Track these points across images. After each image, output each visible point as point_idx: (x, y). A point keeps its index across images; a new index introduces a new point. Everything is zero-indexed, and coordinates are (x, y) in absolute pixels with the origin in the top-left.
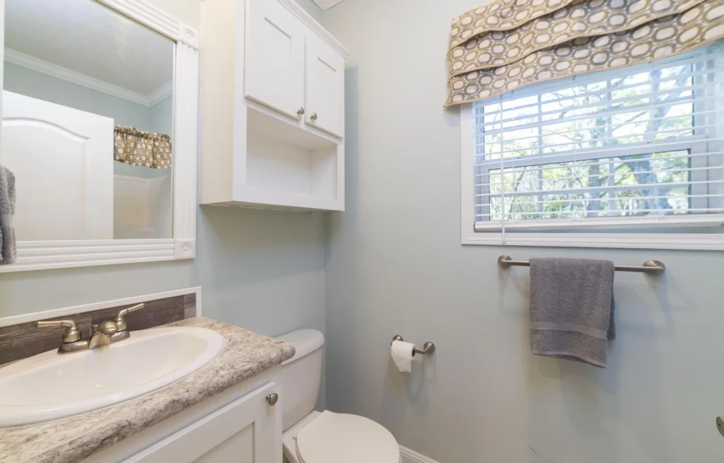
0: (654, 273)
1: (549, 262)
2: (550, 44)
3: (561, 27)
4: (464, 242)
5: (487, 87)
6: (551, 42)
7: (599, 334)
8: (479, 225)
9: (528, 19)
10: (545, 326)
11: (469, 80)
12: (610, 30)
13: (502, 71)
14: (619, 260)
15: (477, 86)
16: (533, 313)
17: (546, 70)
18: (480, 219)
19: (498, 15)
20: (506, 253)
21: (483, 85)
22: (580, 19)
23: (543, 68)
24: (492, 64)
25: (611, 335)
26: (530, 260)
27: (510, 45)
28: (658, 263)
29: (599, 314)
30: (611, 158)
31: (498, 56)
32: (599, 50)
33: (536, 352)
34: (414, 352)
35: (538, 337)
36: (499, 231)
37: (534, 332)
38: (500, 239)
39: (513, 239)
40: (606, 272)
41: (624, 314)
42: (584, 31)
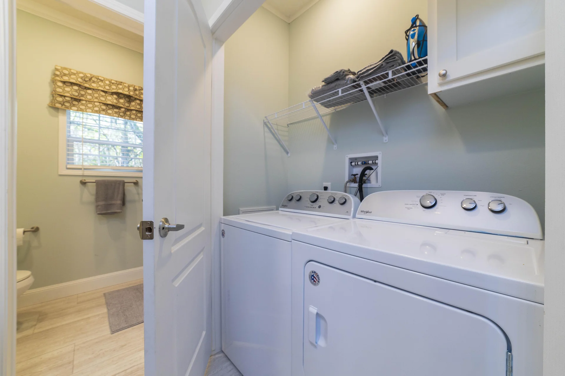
0: (136, 183)
2: (105, 102)
3: (109, 98)
4: (60, 173)
5: (76, 106)
6: (105, 101)
7: (119, 202)
8: (69, 166)
9: (96, 88)
10: (101, 203)
11: (66, 100)
12: (125, 107)
13: (84, 102)
14: (126, 180)
15: (70, 104)
16: (97, 199)
17: (104, 111)
18: (68, 163)
19: (83, 79)
20: (84, 178)
21: (74, 105)
22: (116, 99)
23: (102, 110)
24: (79, 97)
26: (96, 181)
27: (88, 93)
29: (120, 196)
31: (82, 95)
32: (122, 111)
33: (99, 213)
34: (24, 232)
35: (99, 207)
36: (81, 169)
37: (97, 206)
38: (81, 173)
39: (87, 173)
40: (122, 184)
42: (117, 103)
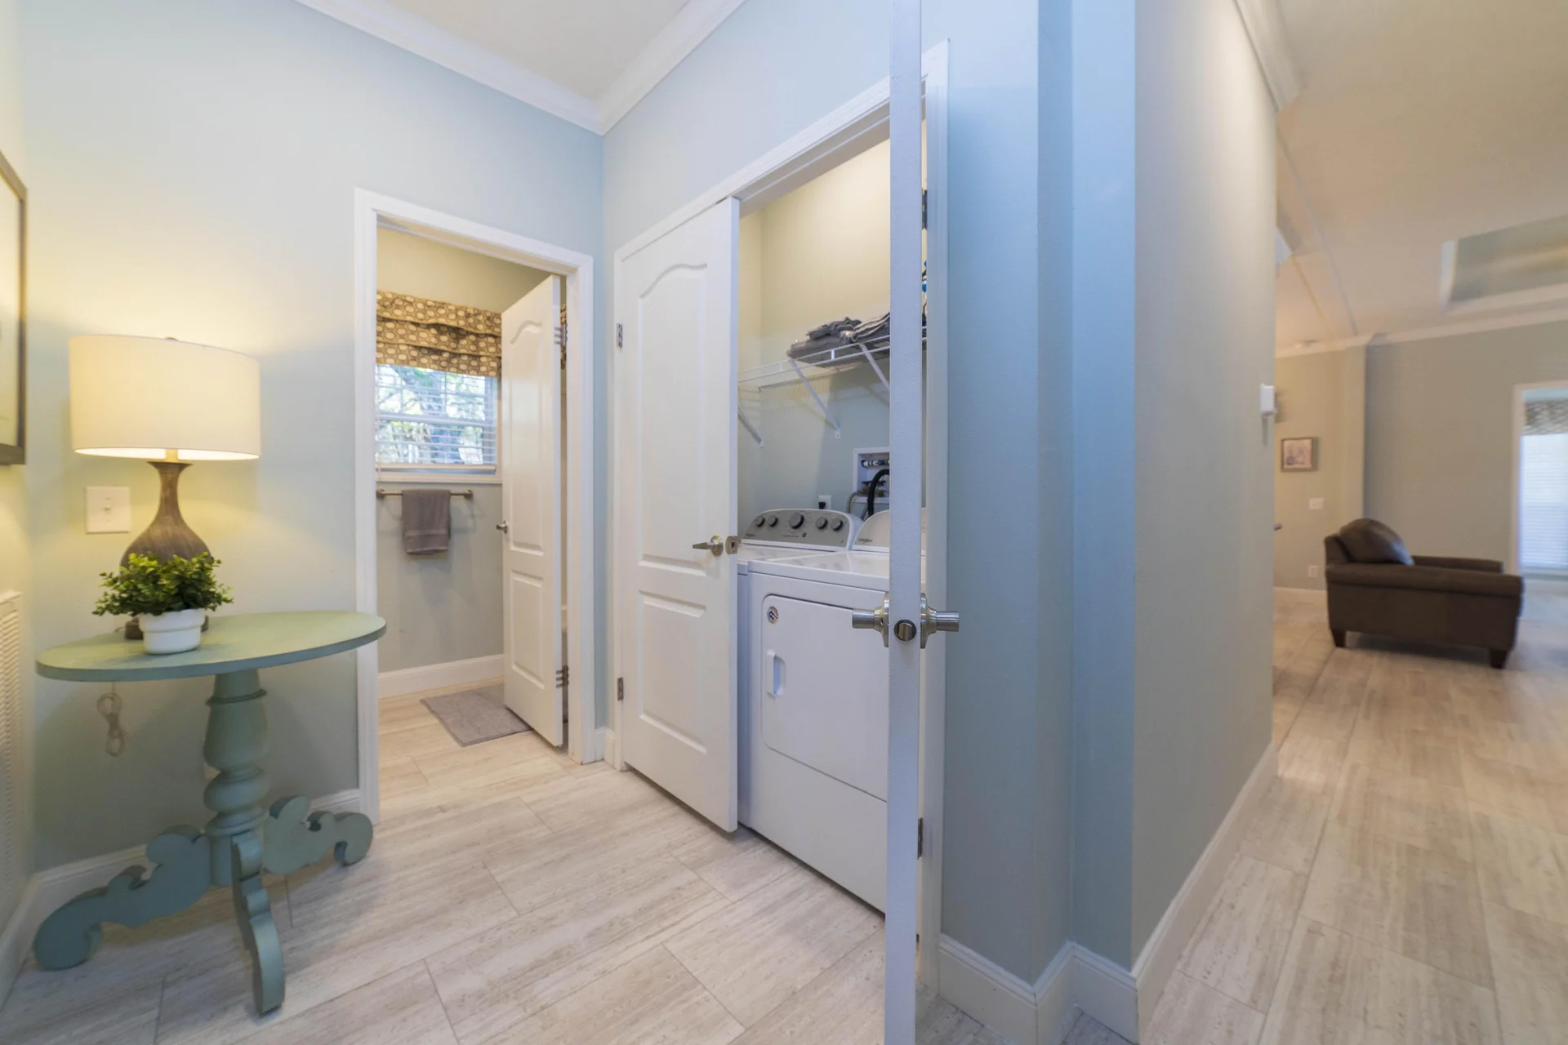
0: (468, 496)
1: (417, 492)
2: (416, 344)
3: (423, 335)
6: (417, 342)
7: (443, 531)
9: (402, 318)
10: (413, 533)
12: (450, 350)
14: (454, 490)
17: (415, 360)
20: (383, 487)
22: (435, 336)
23: (412, 358)
25: (449, 535)
26: (401, 492)
27: (388, 329)
28: (470, 491)
29: (443, 523)
30: (402, 421)
32: (444, 359)
33: (410, 551)
35: (410, 541)
37: (406, 539)
40: (447, 496)
41: (456, 523)
42: (436, 344)
